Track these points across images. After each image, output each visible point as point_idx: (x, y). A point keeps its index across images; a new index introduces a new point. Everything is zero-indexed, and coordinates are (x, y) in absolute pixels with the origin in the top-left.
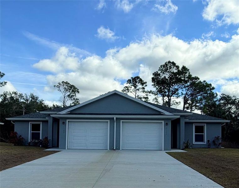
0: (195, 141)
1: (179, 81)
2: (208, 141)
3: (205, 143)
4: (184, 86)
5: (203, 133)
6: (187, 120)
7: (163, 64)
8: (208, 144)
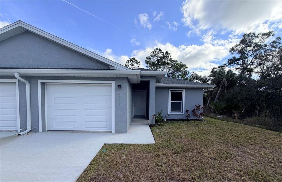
0: (171, 111)
1: (164, 64)
2: (187, 111)
3: (183, 113)
4: (167, 67)
5: (181, 101)
6: (161, 84)
7: (153, 51)
8: (187, 115)
